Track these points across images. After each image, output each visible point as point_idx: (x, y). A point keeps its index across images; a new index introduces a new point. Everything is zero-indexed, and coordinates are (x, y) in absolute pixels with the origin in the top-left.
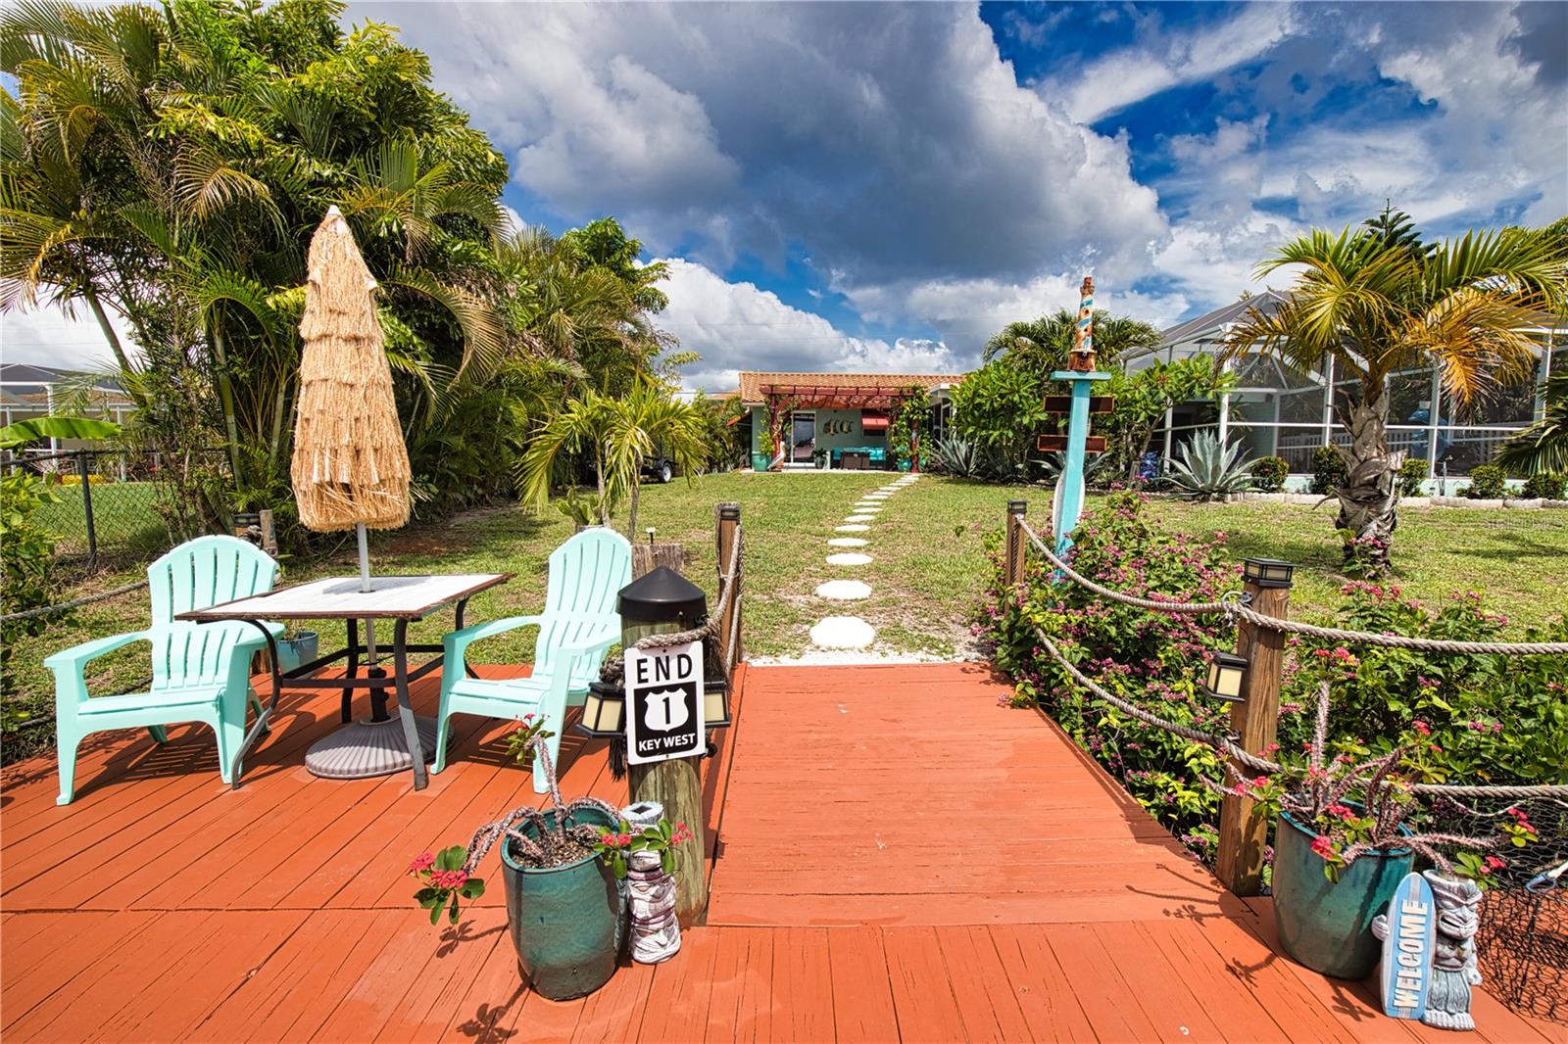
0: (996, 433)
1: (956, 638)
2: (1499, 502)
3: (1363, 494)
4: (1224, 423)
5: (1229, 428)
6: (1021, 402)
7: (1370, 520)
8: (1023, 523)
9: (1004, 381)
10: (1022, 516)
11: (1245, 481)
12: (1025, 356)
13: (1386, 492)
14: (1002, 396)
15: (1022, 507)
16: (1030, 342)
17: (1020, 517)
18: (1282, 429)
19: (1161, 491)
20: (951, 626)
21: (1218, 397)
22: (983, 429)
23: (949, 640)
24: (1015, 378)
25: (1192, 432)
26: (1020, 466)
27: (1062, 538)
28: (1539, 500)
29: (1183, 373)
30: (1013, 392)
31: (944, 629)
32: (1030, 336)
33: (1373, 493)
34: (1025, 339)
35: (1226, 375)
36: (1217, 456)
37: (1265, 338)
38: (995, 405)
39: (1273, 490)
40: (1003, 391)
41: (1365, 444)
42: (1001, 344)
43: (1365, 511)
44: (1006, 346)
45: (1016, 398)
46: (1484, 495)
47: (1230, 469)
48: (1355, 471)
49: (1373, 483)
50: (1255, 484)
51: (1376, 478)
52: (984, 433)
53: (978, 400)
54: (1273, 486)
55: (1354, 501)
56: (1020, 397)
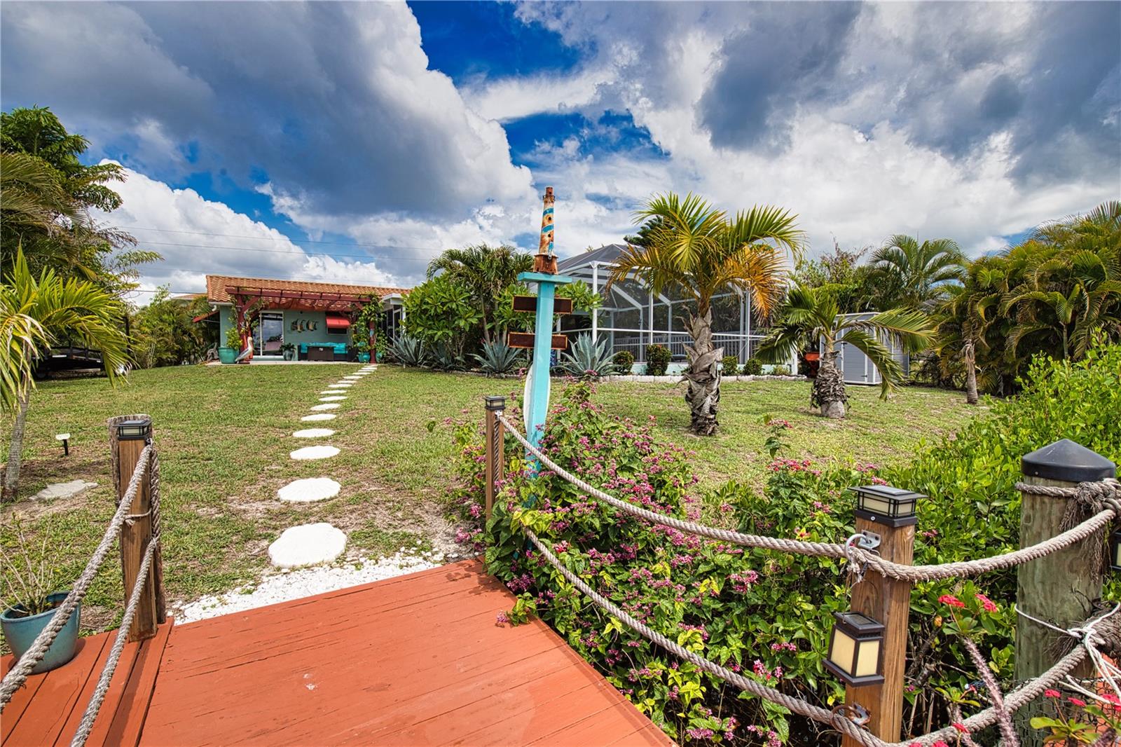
0: (440, 333)
1: (432, 530)
2: (733, 378)
3: (702, 377)
4: (595, 329)
5: (599, 332)
6: (458, 310)
7: (707, 395)
8: (504, 420)
9: (445, 293)
10: (501, 413)
11: (610, 368)
12: (459, 275)
13: (714, 376)
14: (443, 304)
15: (500, 404)
16: (461, 264)
17: (499, 413)
18: (616, 333)
19: (558, 376)
20: (426, 517)
21: (591, 311)
22: (429, 329)
23: (426, 534)
24: (453, 290)
25: (577, 334)
26: (458, 358)
27: (534, 429)
28: (752, 376)
29: (569, 293)
30: (452, 301)
31: (419, 521)
32: (462, 260)
33: (708, 377)
34: (458, 262)
35: (595, 296)
36: (593, 351)
37: (637, 267)
38: (439, 311)
39: (626, 374)
40: (444, 300)
41: (701, 343)
42: (441, 265)
43: (704, 389)
44: (444, 266)
45: (454, 306)
46: (728, 374)
47: (601, 359)
48: (697, 361)
49: (707, 370)
50: (615, 370)
51: (710, 366)
52: (430, 332)
53: (425, 307)
54: (626, 370)
55: (697, 382)
56: (457, 305)
